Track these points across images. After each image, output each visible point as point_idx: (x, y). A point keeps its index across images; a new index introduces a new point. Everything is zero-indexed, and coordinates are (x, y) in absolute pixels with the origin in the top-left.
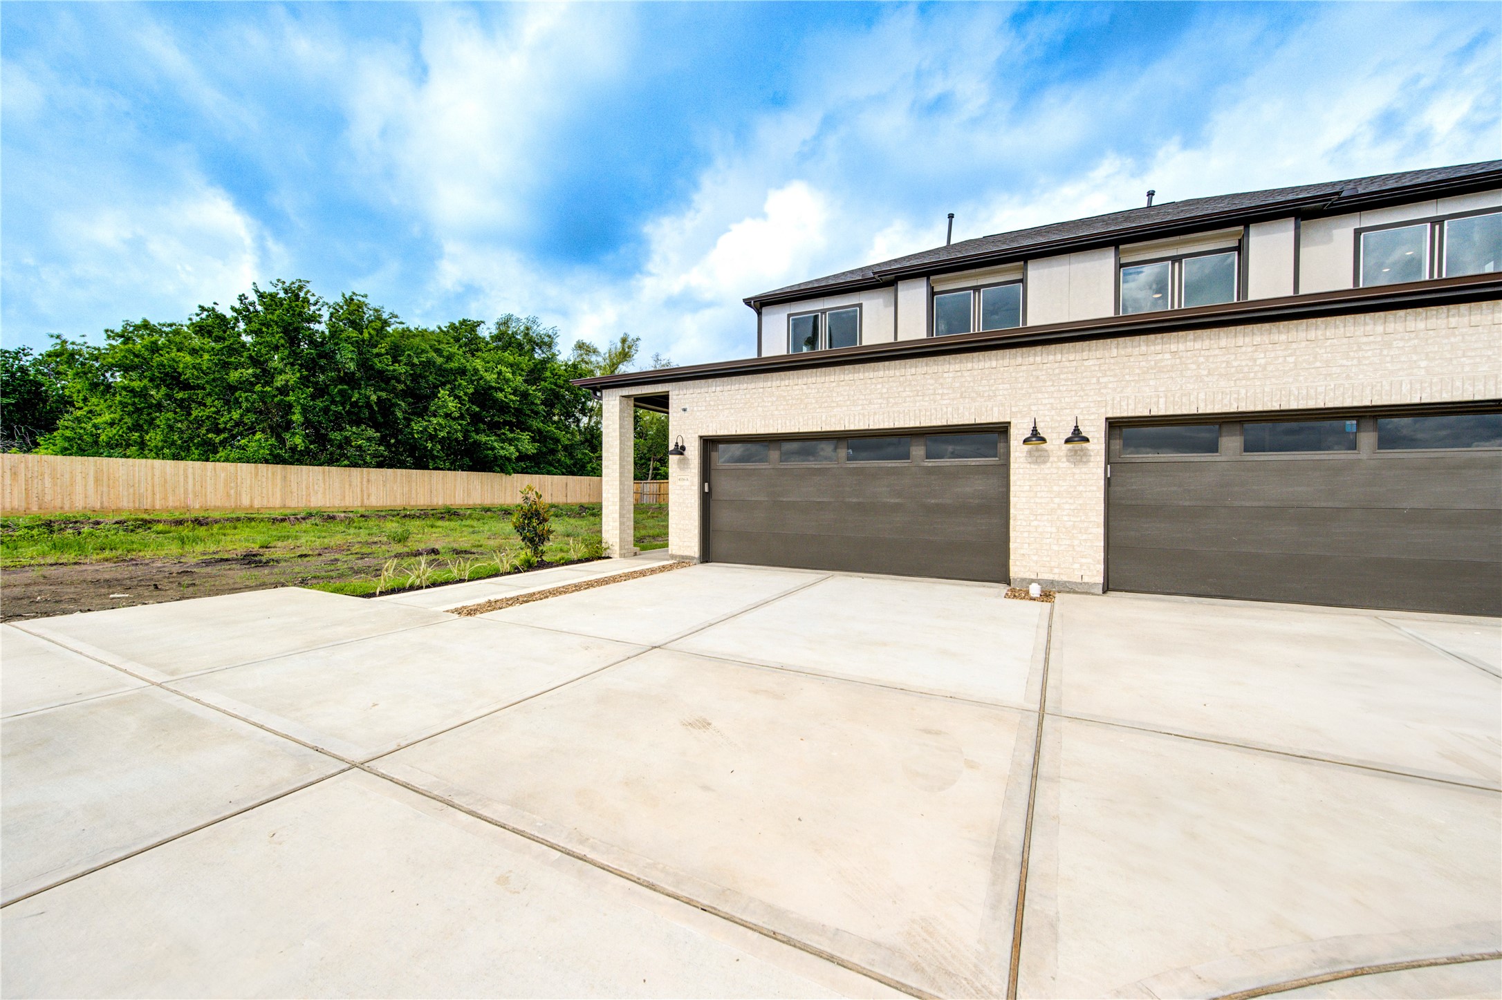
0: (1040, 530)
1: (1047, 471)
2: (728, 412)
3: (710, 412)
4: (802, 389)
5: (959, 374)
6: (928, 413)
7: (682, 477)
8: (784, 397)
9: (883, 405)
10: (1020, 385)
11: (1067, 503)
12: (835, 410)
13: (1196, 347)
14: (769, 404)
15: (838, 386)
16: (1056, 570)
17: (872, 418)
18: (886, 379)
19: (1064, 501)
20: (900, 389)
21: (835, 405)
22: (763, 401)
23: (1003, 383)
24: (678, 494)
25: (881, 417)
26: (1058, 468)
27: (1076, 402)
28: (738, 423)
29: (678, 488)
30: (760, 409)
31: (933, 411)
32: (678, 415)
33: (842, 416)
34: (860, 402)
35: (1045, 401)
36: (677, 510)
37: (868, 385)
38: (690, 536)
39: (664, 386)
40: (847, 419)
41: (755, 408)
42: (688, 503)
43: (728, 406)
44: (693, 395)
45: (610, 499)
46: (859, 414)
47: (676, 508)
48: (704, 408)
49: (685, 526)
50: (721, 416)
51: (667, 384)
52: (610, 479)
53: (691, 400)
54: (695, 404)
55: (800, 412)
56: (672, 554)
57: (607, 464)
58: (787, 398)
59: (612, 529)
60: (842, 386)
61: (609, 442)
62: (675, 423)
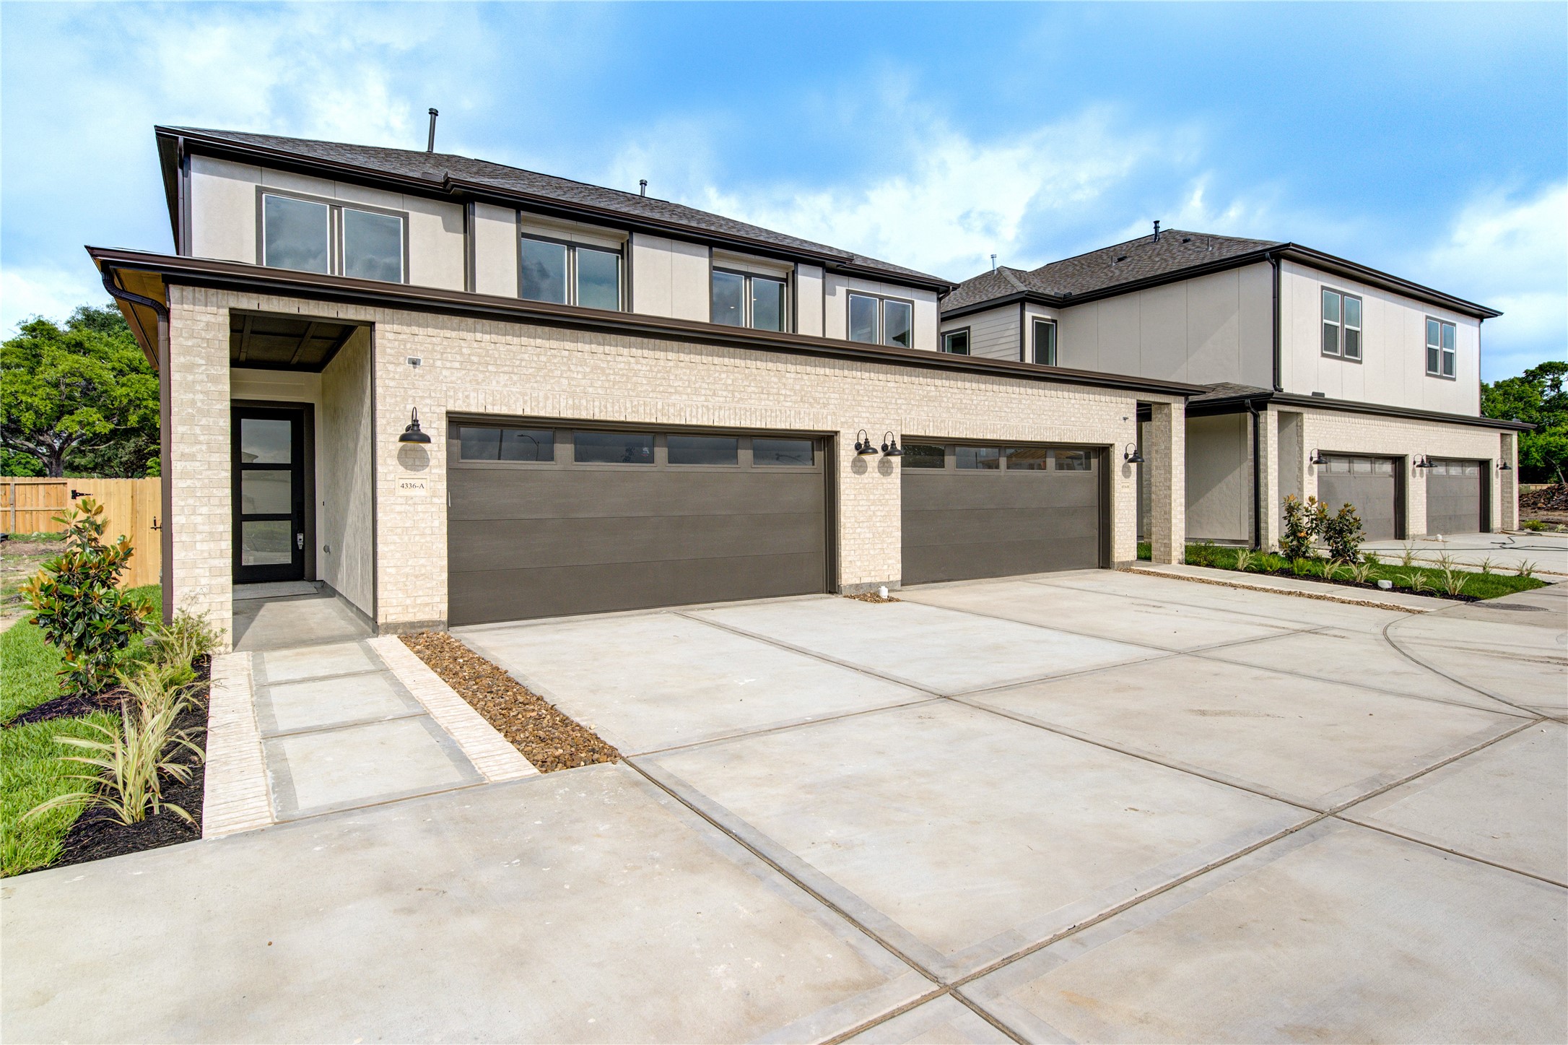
0: (862, 536)
1: (866, 481)
2: (507, 377)
3: (471, 373)
4: (629, 363)
5: (799, 376)
6: (774, 414)
7: (408, 481)
8: (603, 369)
9: (728, 399)
10: (846, 396)
11: (879, 510)
12: (673, 398)
13: (948, 385)
14: (580, 376)
15: (677, 367)
16: (873, 573)
17: (717, 413)
18: (731, 368)
19: (877, 508)
20: (746, 383)
21: (673, 391)
22: (570, 370)
23: (834, 392)
24: (400, 513)
25: (727, 413)
26: (873, 478)
27: (883, 419)
28: (527, 398)
29: (400, 501)
30: (565, 382)
31: (778, 413)
32: (400, 369)
33: (682, 406)
34: (703, 392)
35: (864, 415)
36: (398, 541)
37: (711, 372)
38: (428, 585)
39: (363, 312)
40: (689, 409)
41: (557, 379)
42: (425, 528)
43: (506, 369)
44: (434, 339)
45: (200, 528)
46: (703, 406)
47: (395, 537)
48: (457, 365)
49: (417, 568)
50: (494, 383)
51: (370, 310)
52: (198, 484)
53: (430, 347)
54: (439, 357)
55: (626, 394)
56: (386, 623)
57: (187, 451)
58: (607, 371)
59: (210, 593)
60: (682, 368)
61: (193, 402)
62: (392, 384)
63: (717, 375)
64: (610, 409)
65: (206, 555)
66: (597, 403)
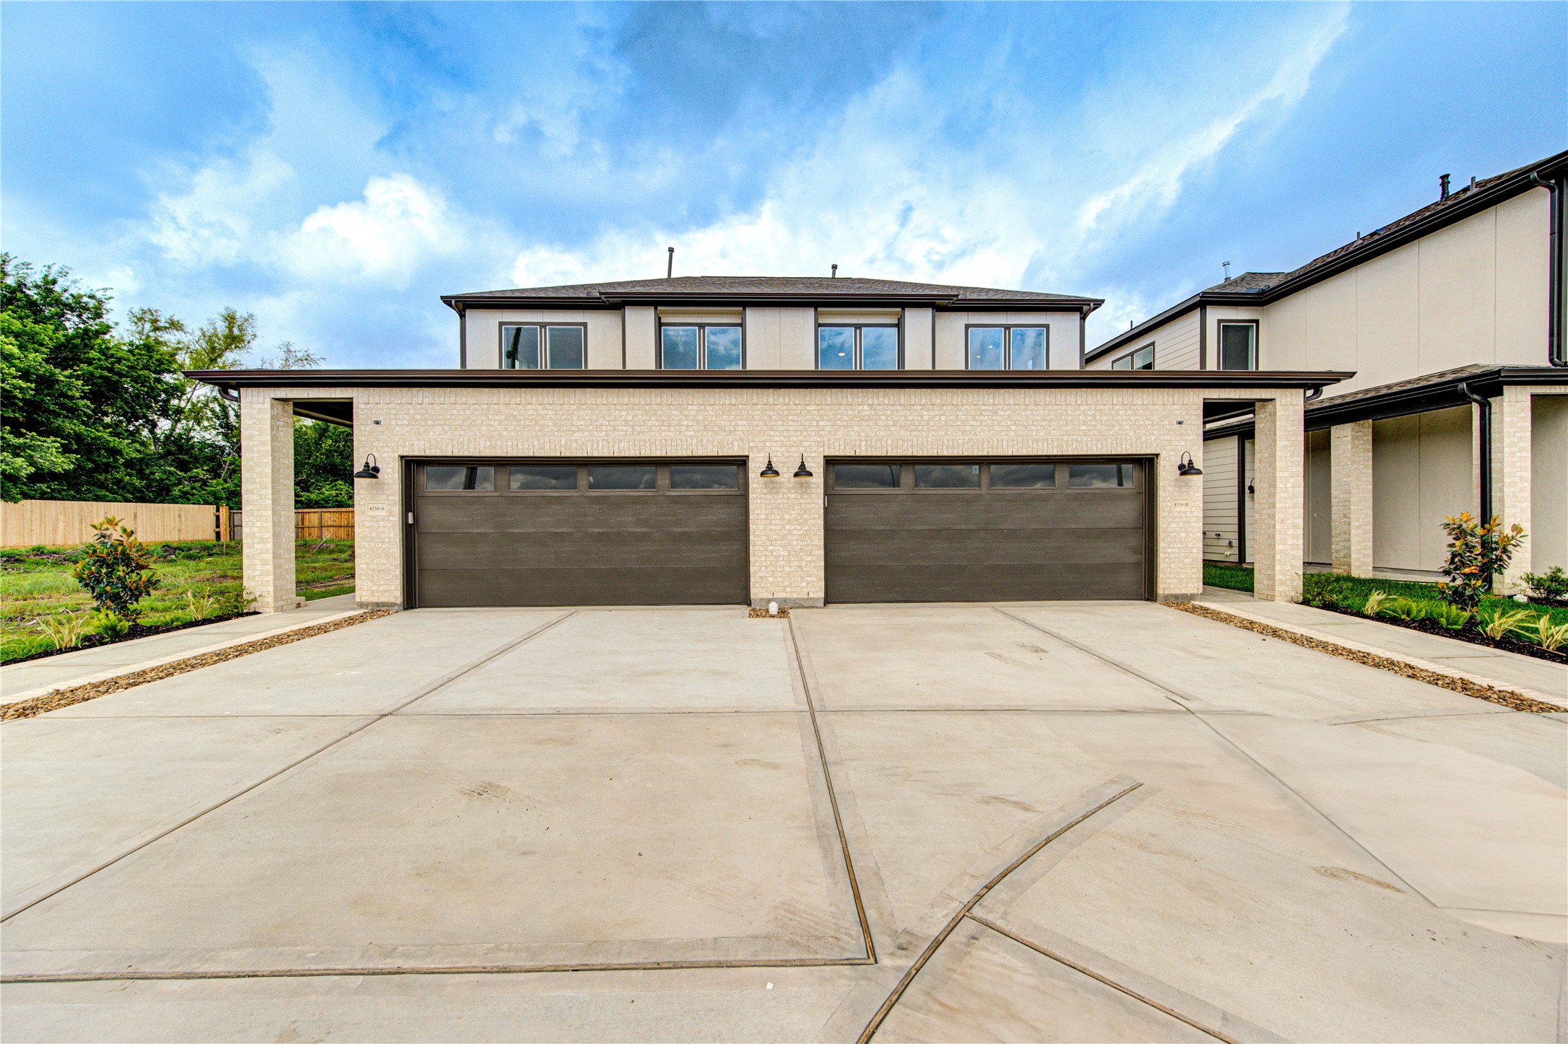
0: (775, 554)
1: (779, 501)
2: (441, 428)
3: (416, 427)
5: (702, 407)
6: (674, 444)
7: (374, 505)
8: (515, 417)
9: (628, 433)
10: (756, 423)
11: (796, 529)
12: (576, 435)
13: (886, 402)
14: (496, 423)
15: (580, 409)
16: (788, 589)
17: (616, 446)
18: (631, 406)
19: (793, 527)
20: (645, 418)
21: (576, 429)
22: (488, 419)
23: (742, 419)
24: (368, 527)
25: (627, 445)
26: (788, 499)
27: (801, 441)
28: (455, 443)
29: (369, 518)
30: (484, 428)
31: (678, 442)
32: (369, 428)
33: (584, 441)
34: (604, 428)
35: (776, 439)
36: (368, 546)
37: (612, 411)
38: (387, 578)
39: (345, 392)
40: (589, 444)
41: (478, 427)
42: (384, 538)
43: (440, 422)
44: (390, 405)
45: (257, 535)
46: (603, 440)
47: (366, 544)
48: (406, 422)
49: (380, 565)
50: (432, 433)
51: (350, 389)
52: (255, 508)
53: (388, 411)
54: (393, 417)
55: (534, 434)
56: (361, 602)
57: (250, 488)
58: (519, 418)
59: (261, 575)
60: (584, 409)
61: (252, 458)
62: (363, 439)
63: (617, 413)
64: (520, 447)
65: (259, 551)
66: (510, 443)
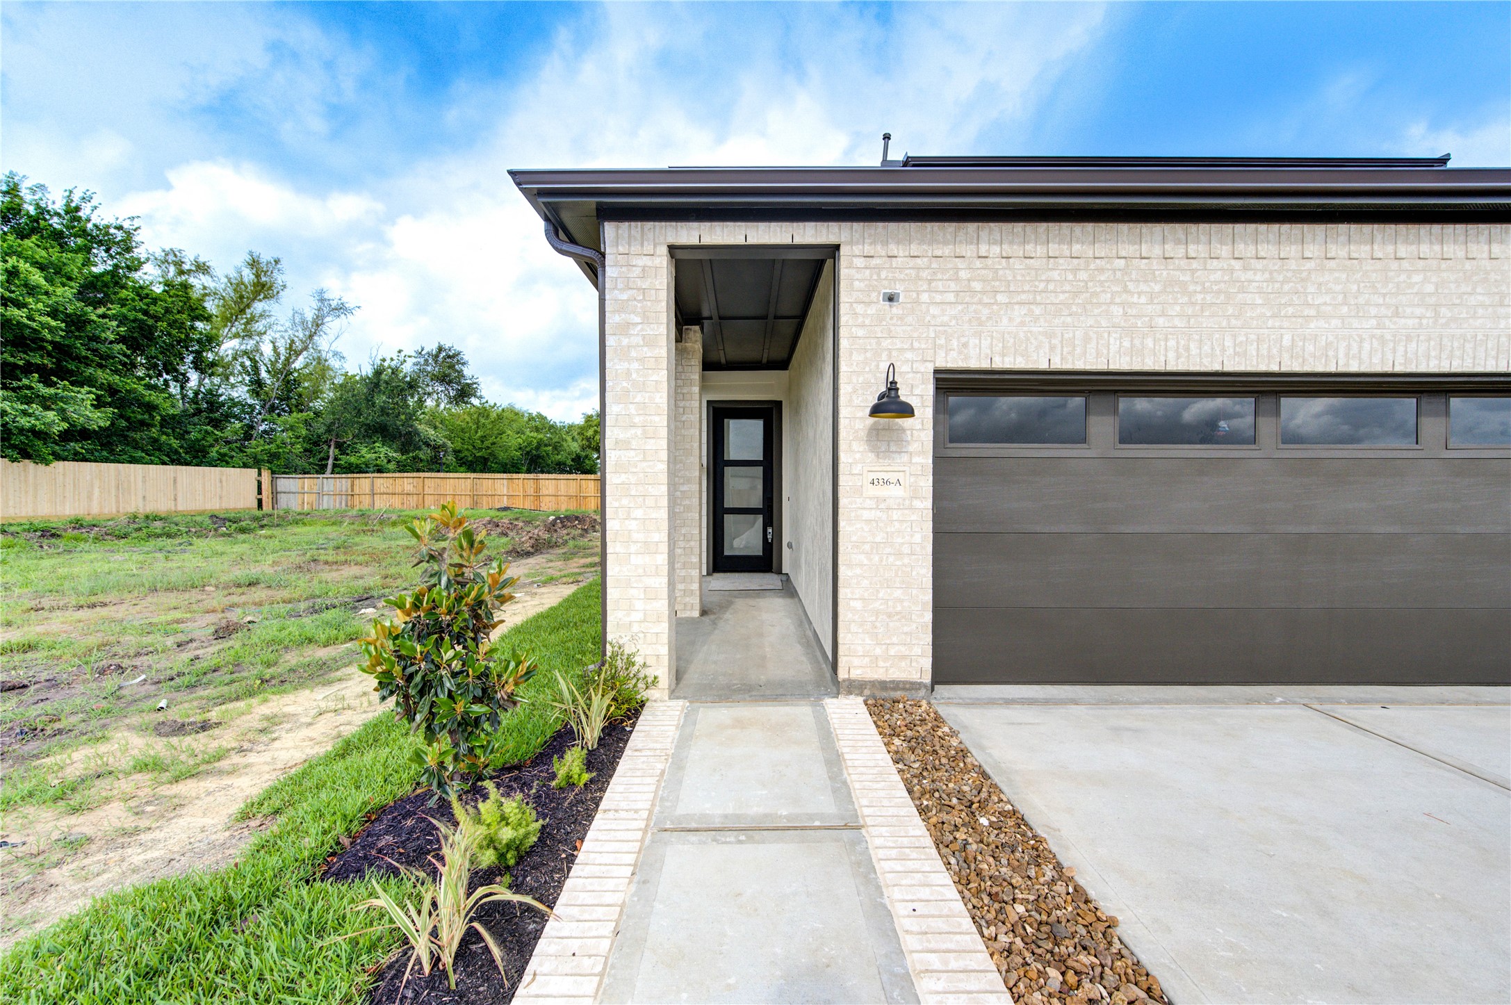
2: (1024, 310)
3: (971, 309)
4: (1232, 271)
7: (880, 475)
8: (1184, 285)
9: (1424, 321)
12: (1312, 325)
14: (1143, 299)
17: (1401, 349)
18: (1435, 262)
20: (1464, 288)
21: (1312, 312)
22: (1126, 290)
24: (868, 521)
28: (1055, 341)
29: (869, 503)
30: (1117, 311)
32: (872, 310)
33: (1331, 338)
34: (1373, 311)
36: (866, 562)
37: (1391, 274)
38: (906, 629)
39: (824, 231)
40: (1343, 345)
41: (1104, 307)
42: (903, 544)
43: (1023, 297)
44: (918, 261)
45: (635, 536)
46: (1373, 336)
47: (862, 557)
48: (951, 297)
49: (890, 603)
50: (1005, 321)
51: (834, 226)
52: (633, 479)
53: (913, 272)
54: (925, 287)
55: (1224, 324)
56: (849, 680)
57: (621, 436)
58: (1191, 288)
59: (644, 621)
60: (1331, 270)
61: (628, 373)
62: (861, 333)
63: (1403, 277)
64: (1194, 351)
65: (640, 571)
66: (1172, 343)
